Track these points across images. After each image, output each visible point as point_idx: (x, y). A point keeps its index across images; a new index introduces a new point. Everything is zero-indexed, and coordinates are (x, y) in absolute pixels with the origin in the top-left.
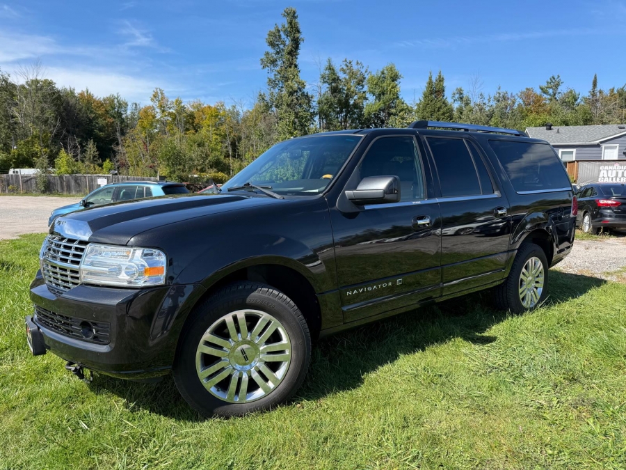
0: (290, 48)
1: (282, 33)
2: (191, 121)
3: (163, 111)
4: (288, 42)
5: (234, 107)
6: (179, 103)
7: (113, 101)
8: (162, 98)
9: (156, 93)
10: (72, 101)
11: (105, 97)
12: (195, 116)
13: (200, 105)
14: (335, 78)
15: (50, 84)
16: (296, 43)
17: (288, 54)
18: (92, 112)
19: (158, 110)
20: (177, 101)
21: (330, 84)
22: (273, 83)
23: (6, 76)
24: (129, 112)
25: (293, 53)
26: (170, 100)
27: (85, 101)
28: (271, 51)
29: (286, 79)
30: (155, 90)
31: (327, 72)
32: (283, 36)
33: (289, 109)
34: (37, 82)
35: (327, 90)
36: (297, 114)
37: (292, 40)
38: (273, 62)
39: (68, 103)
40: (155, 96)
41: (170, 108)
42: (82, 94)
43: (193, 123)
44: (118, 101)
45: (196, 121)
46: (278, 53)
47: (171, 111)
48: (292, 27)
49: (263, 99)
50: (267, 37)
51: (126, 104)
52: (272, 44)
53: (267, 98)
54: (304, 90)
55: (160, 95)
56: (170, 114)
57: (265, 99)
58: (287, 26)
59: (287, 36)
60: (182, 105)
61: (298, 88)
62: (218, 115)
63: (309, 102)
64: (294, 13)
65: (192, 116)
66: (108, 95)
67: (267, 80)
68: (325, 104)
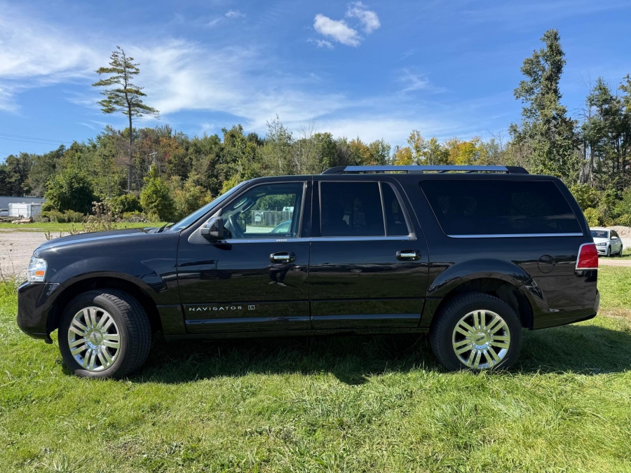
0: (549, 73)
1: (540, 59)
2: (444, 159)
3: (418, 151)
4: (548, 66)
5: (493, 141)
6: (434, 142)
7: (378, 146)
8: (418, 140)
9: (413, 135)
10: (344, 149)
11: (372, 142)
12: (451, 153)
13: (456, 142)
14: (607, 99)
15: (328, 136)
16: (558, 68)
17: (546, 79)
18: (359, 157)
19: (414, 151)
20: (432, 141)
21: (601, 106)
22: (528, 113)
23: (290, 134)
24: (391, 154)
25: (553, 78)
26: (426, 140)
27: (355, 148)
28: (528, 79)
29: (542, 107)
30: (412, 132)
31: (597, 92)
32: (542, 62)
33: (544, 139)
34: (319, 135)
35: (597, 113)
36: (555, 143)
37: (552, 65)
38: (530, 91)
39: (341, 150)
40: (411, 138)
41: (425, 148)
42: (353, 142)
43: (447, 160)
44: (382, 146)
45: (450, 158)
46: (535, 80)
47: (426, 150)
48: (553, 51)
49: (515, 130)
50: (523, 65)
51: (389, 147)
52: (528, 73)
53: (520, 129)
54: (565, 116)
55: (416, 136)
56: (425, 154)
57: (518, 130)
58: (546, 49)
59: (546, 60)
60: (437, 144)
61: (558, 115)
62: (472, 151)
63: (571, 129)
64: (556, 34)
65: (446, 154)
66: (374, 141)
67: (522, 110)
68: (592, 129)
